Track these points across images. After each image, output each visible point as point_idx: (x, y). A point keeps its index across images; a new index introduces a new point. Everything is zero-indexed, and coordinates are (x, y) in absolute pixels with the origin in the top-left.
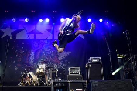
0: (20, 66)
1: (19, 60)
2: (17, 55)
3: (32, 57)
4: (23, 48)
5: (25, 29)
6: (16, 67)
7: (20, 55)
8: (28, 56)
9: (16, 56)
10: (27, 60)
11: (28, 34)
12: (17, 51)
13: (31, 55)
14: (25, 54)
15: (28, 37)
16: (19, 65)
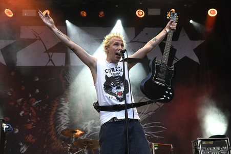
0: (34, 141)
1: (30, 126)
2: (23, 112)
3: (63, 115)
4: (38, 91)
5: (40, 39)
6: (21, 144)
7: (30, 111)
8: (53, 113)
9: (21, 114)
10: (52, 123)
11: (47, 51)
12: (22, 102)
13: (61, 111)
14: (44, 108)
15: (50, 60)
16: (30, 138)
